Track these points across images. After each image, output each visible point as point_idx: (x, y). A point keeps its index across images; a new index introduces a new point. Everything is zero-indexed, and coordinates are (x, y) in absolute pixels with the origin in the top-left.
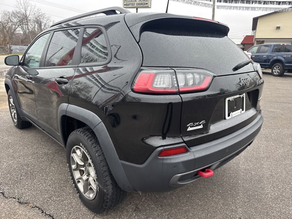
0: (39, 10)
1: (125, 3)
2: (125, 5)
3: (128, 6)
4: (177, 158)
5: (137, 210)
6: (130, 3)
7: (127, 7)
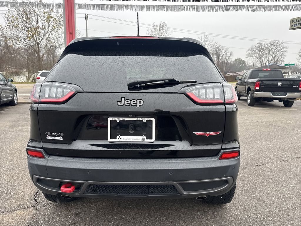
0: (216, 43)
1: (293, 24)
2: (292, 26)
3: (297, 27)
4: (34, 160)
5: (76, 215)
6: (299, 22)
7: (295, 27)
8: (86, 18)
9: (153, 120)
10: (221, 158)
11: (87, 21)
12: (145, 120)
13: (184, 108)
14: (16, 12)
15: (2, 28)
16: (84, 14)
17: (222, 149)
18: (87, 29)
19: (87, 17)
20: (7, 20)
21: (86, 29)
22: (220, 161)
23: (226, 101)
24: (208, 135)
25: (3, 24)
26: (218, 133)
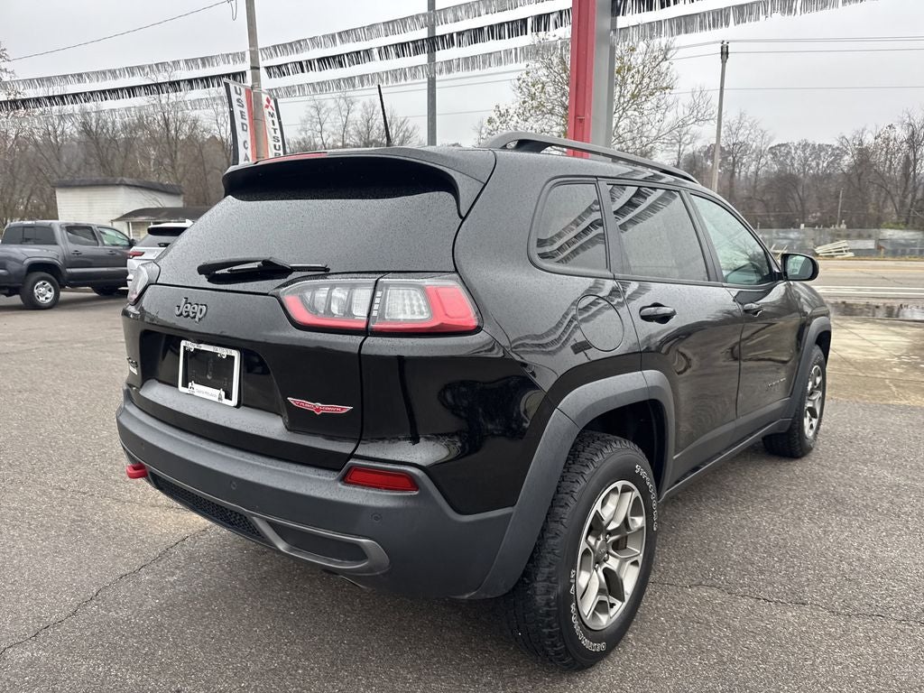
8: (725, 53)
9: (235, 354)
10: (345, 480)
11: (724, 62)
12: (223, 352)
13: (265, 333)
14: (545, 71)
15: (509, 117)
16: (714, 43)
17: (352, 456)
18: (722, 88)
19: (725, 50)
20: (519, 95)
21: (719, 87)
22: (339, 485)
23: (372, 325)
24: (318, 410)
25: (512, 106)
26: (342, 409)
